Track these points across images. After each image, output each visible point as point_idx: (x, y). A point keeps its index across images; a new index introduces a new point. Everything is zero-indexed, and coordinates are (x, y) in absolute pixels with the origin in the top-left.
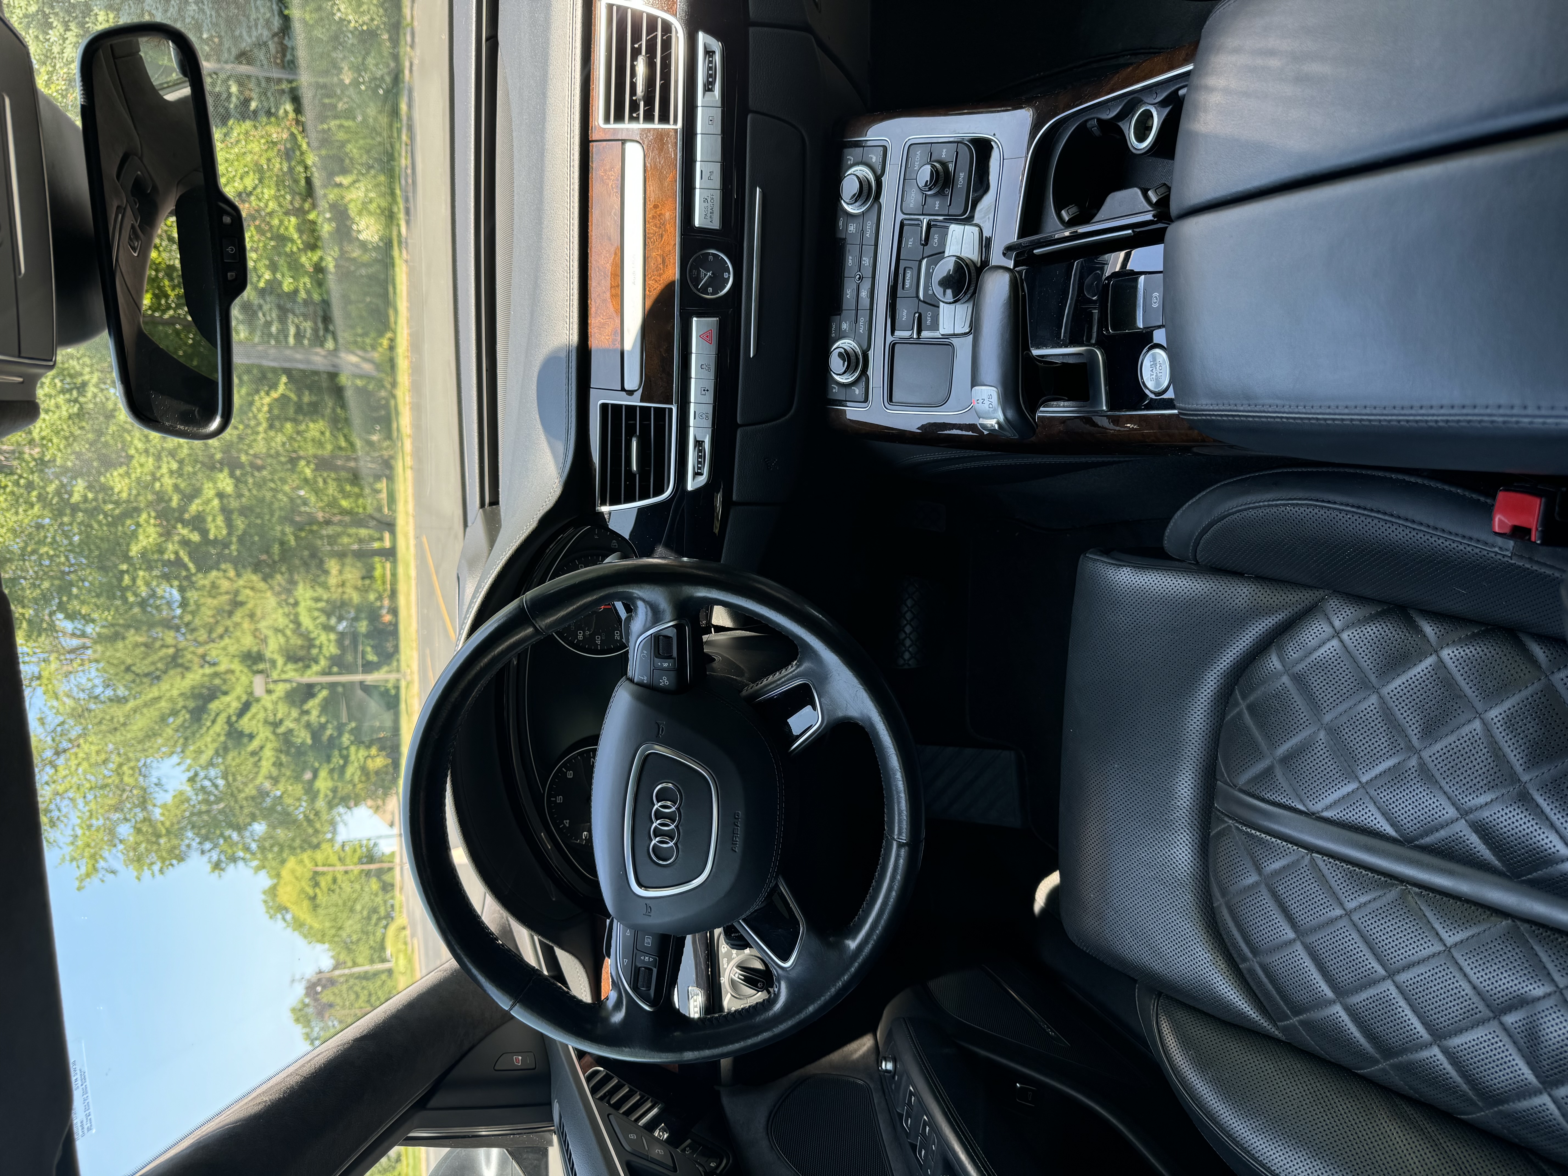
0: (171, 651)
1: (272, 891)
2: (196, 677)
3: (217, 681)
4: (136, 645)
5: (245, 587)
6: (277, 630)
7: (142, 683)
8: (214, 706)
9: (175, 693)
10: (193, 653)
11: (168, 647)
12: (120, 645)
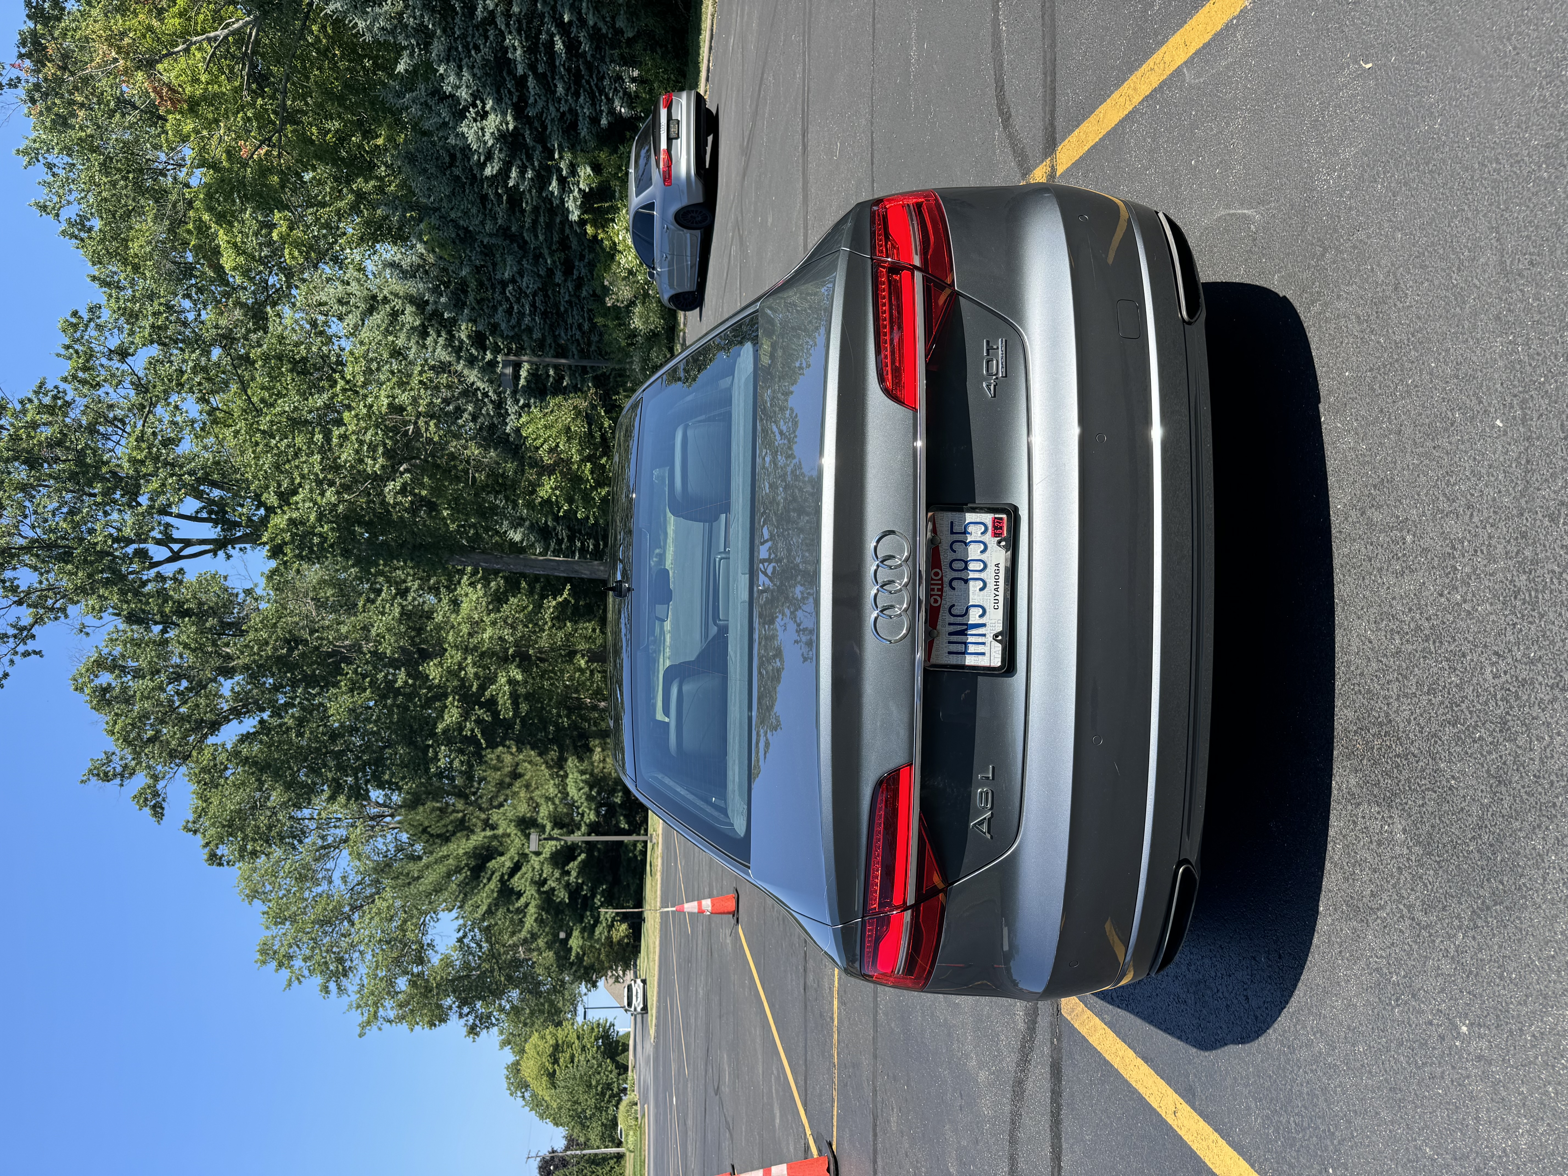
0: (460, 815)
1: (515, 1068)
2: (478, 838)
3: (494, 843)
4: (433, 809)
5: (524, 761)
6: (548, 799)
7: (434, 843)
8: (492, 864)
9: (461, 851)
10: (478, 818)
11: (458, 812)
12: (421, 809)
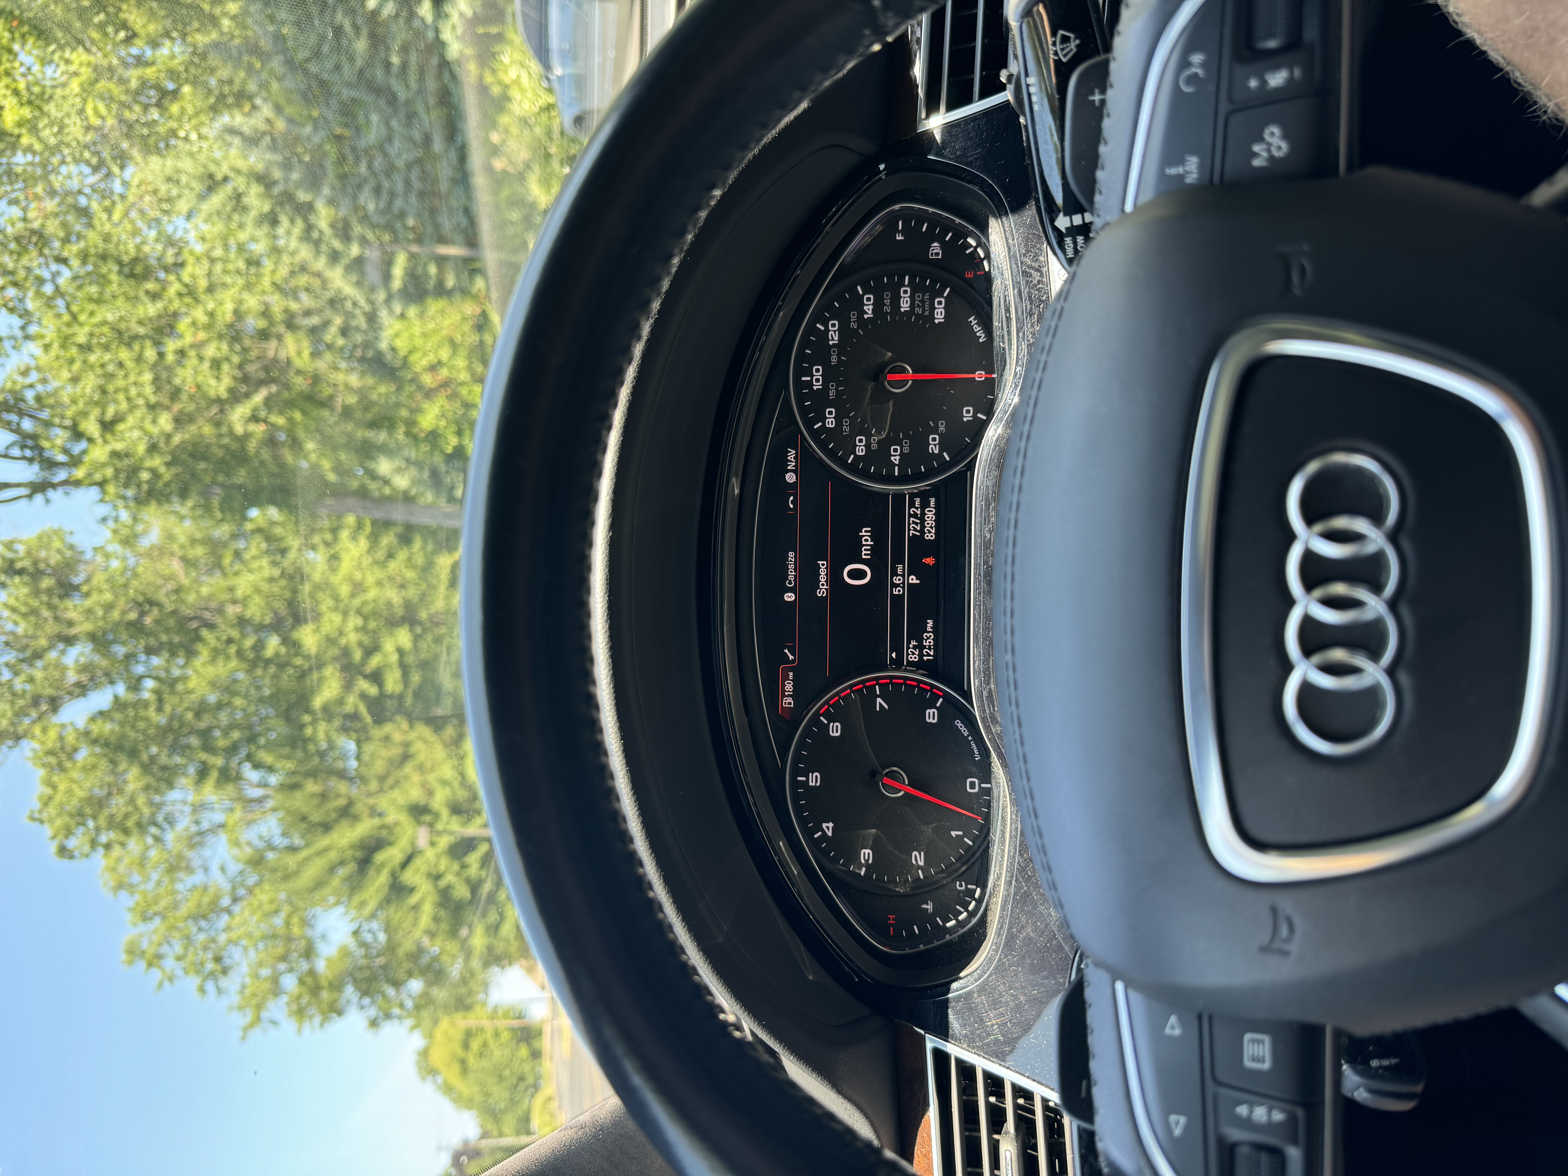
0: (344, 801)
1: (424, 1054)
2: (365, 827)
3: (384, 833)
4: (313, 795)
5: (416, 739)
7: (314, 833)
8: (380, 857)
9: (345, 843)
10: (364, 804)
11: (341, 797)
12: (299, 794)
